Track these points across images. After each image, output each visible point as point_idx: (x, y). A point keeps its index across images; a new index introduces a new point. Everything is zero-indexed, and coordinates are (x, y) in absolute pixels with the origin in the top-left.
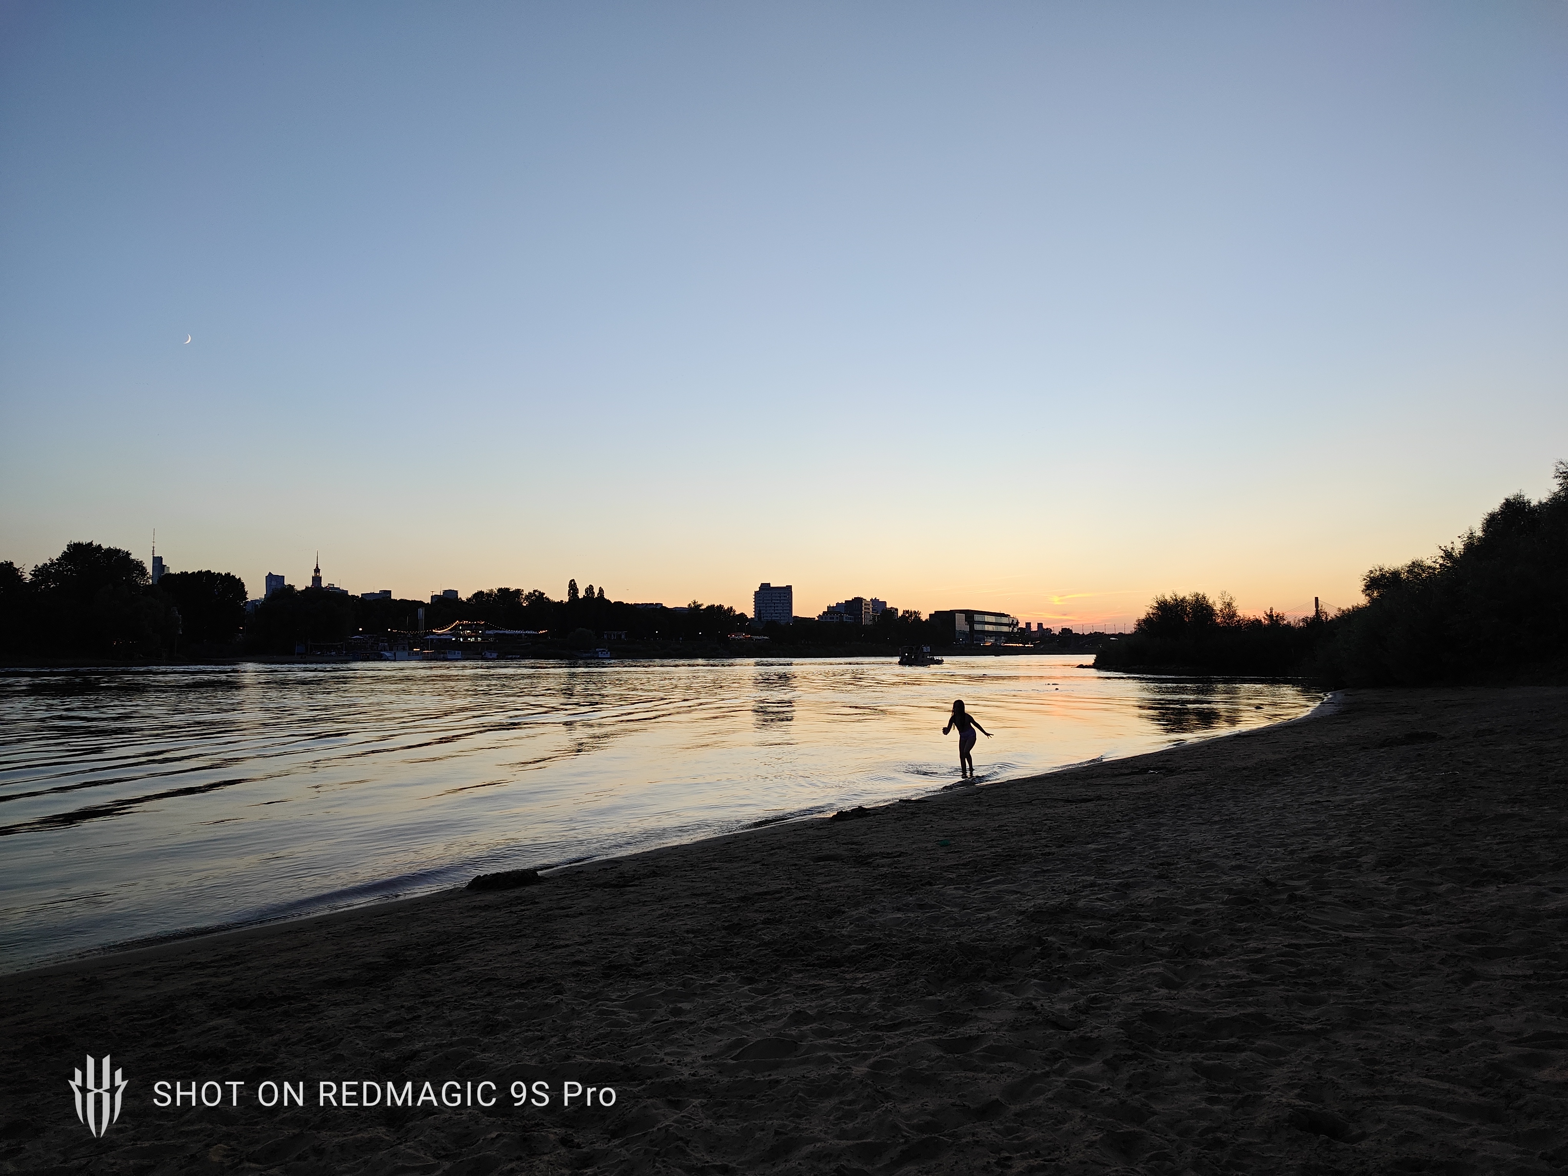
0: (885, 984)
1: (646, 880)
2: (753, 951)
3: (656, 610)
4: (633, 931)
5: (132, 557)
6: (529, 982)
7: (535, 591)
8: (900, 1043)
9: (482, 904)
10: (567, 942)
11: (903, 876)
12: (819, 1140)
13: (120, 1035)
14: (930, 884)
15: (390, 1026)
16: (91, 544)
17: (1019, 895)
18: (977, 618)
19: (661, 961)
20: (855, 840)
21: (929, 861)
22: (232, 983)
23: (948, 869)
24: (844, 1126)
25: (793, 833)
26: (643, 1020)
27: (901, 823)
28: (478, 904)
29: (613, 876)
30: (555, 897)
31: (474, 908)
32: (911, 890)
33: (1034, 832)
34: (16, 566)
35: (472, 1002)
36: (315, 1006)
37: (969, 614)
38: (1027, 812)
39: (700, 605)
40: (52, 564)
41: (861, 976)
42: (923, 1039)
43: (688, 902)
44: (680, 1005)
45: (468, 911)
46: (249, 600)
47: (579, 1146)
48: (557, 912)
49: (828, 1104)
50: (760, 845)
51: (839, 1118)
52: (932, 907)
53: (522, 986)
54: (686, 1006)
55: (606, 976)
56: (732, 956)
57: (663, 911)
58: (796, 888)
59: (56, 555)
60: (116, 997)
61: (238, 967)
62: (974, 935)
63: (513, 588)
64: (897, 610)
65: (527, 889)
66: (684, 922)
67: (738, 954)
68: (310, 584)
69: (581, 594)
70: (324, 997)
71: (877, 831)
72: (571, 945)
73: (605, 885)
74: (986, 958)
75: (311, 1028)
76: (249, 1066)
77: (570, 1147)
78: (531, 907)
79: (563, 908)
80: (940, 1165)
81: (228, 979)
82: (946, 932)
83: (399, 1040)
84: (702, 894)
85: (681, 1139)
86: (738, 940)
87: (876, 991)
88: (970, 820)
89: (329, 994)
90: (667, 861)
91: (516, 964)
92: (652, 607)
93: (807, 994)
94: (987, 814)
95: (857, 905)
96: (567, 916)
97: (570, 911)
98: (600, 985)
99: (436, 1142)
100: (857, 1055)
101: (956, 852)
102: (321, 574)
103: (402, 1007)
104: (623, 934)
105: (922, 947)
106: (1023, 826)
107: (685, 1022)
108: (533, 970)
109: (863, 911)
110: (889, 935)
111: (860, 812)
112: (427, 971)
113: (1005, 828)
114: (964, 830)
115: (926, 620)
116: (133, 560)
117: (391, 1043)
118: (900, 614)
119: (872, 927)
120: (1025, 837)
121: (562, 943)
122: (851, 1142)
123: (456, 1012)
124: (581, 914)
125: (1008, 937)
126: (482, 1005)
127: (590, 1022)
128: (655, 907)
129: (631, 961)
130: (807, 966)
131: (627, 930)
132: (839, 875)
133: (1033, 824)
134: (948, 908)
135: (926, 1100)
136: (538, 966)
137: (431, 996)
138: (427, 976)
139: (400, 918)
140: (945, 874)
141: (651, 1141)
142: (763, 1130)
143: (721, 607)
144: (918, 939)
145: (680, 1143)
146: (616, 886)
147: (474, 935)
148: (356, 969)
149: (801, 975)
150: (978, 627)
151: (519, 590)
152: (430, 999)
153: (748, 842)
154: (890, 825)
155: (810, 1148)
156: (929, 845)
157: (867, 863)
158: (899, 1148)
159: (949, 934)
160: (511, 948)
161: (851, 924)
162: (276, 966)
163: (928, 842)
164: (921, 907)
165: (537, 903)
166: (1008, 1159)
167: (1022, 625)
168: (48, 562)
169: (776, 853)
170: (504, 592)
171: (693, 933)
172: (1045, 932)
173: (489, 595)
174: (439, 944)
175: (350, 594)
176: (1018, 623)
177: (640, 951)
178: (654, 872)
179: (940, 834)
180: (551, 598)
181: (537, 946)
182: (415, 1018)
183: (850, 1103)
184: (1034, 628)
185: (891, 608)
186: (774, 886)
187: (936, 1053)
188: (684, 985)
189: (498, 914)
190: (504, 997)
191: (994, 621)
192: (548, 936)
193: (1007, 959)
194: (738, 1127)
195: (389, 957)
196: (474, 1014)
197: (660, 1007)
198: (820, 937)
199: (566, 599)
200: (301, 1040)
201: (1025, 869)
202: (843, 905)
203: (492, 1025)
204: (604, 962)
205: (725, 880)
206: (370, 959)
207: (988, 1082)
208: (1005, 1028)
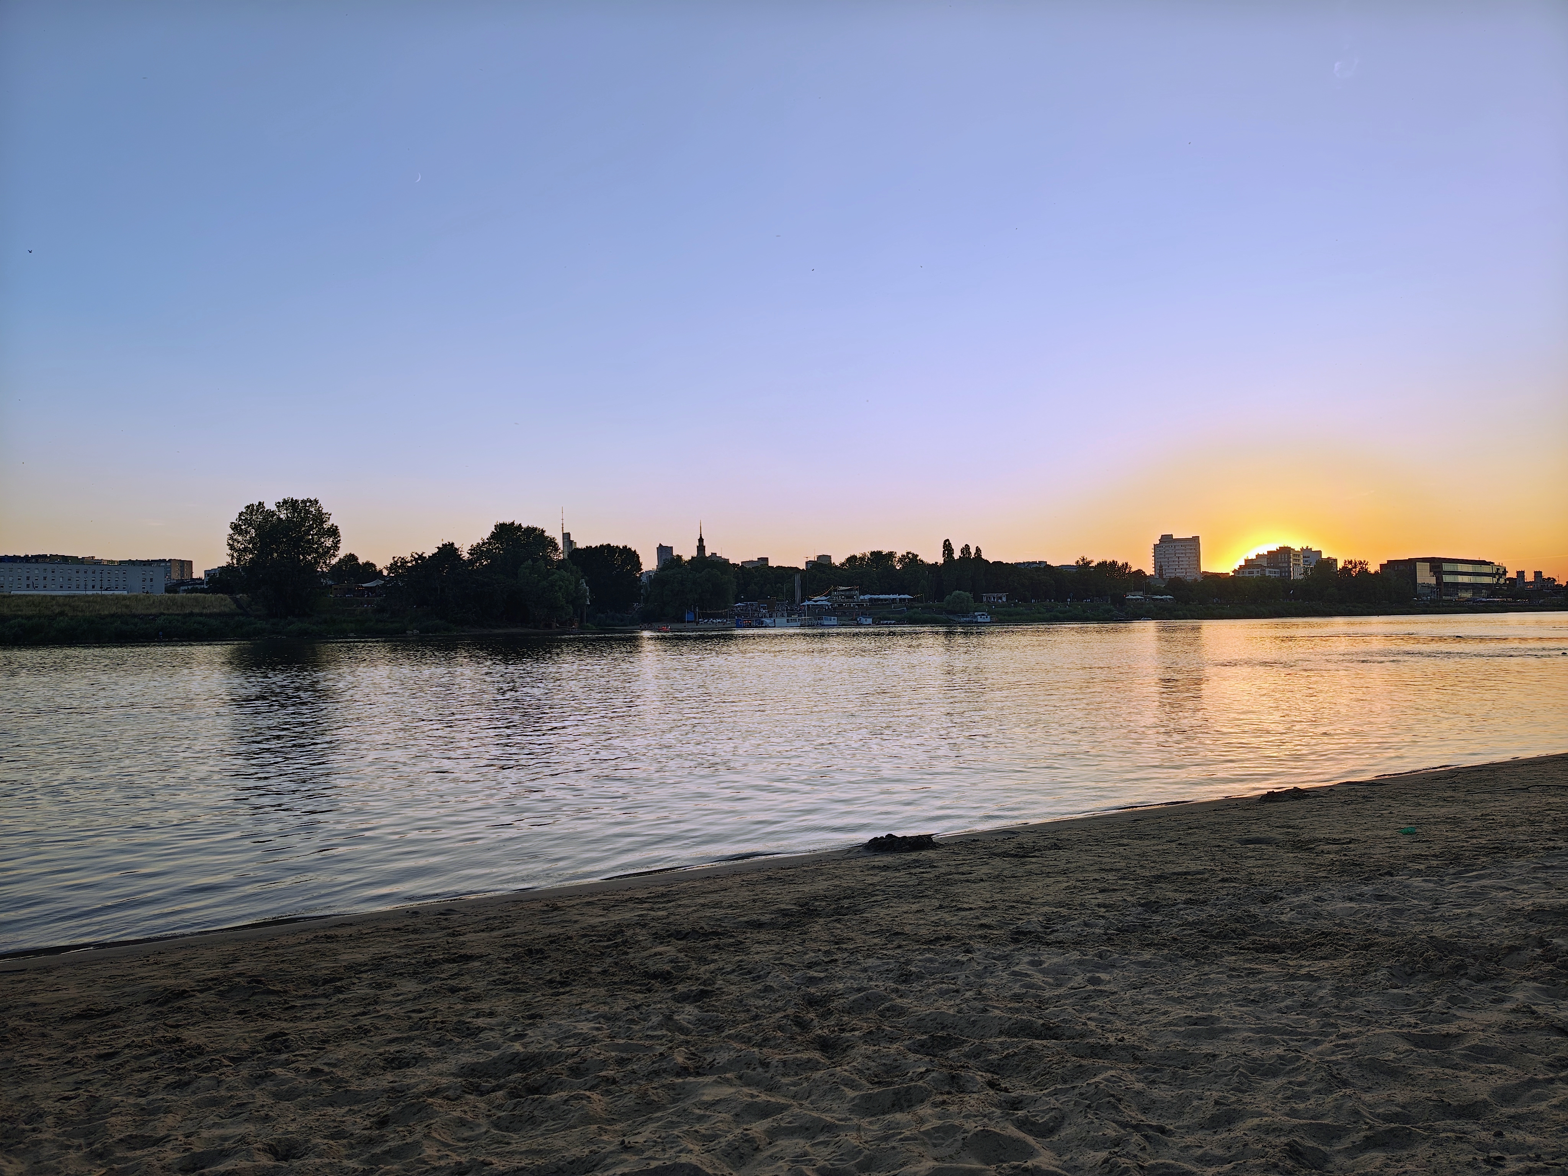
0: (1338, 973)
1: (1047, 852)
2: (1175, 930)
3: (1041, 569)
4: (1039, 900)
5: (546, 534)
6: (937, 939)
7: (908, 553)
8: (1359, 1032)
9: (881, 864)
10: (971, 906)
11: (1356, 865)
12: (1266, 1115)
13: (583, 952)
14: (1392, 875)
15: (810, 966)
16: (513, 523)
17: (1511, 892)
18: (1446, 567)
19: (1073, 932)
20: (1292, 823)
21: (1389, 850)
22: (668, 917)
23: (1416, 858)
24: (1294, 1105)
25: (1213, 813)
26: (1060, 985)
27: (1350, 807)
28: (876, 864)
29: (1011, 846)
30: (953, 863)
31: (874, 867)
32: (1366, 879)
33: (1532, 823)
34: (456, 546)
35: (885, 952)
36: (741, 943)
37: (1436, 564)
38: (1522, 800)
39: (1090, 562)
40: (484, 544)
41: (1307, 963)
42: (1388, 1031)
43: (1097, 876)
44: (1097, 975)
45: (868, 870)
46: (644, 571)
47: (1006, 1090)
48: (956, 877)
49: (1274, 1083)
50: (1174, 824)
51: (1289, 1098)
52: (1394, 899)
53: (931, 942)
54: (1103, 976)
55: (1016, 941)
56: (1152, 933)
57: (1069, 884)
58: (1222, 870)
59: (486, 535)
60: (576, 922)
61: (670, 904)
62: (1450, 931)
63: (885, 551)
64: (1336, 560)
65: (923, 853)
66: (1094, 896)
67: (1158, 932)
68: (695, 554)
69: (957, 555)
70: (748, 935)
71: (1320, 815)
72: (975, 909)
73: (1005, 854)
74: (1468, 957)
75: (741, 961)
76: (694, 988)
77: (998, 1090)
78: (929, 870)
79: (963, 874)
80: (1413, 1156)
81: (664, 913)
82: (1413, 926)
83: (821, 979)
84: (1111, 870)
85: (1113, 1096)
86: (1157, 918)
87: (1327, 979)
88: (1443, 806)
89: (752, 933)
90: (1069, 835)
91: (922, 922)
92: (1035, 566)
93: (1242, 977)
94: (1465, 801)
95: (1298, 891)
96: (968, 881)
97: (971, 877)
98: (1009, 948)
99: (868, 1069)
100: (1305, 1040)
101: (1424, 842)
102: (705, 544)
103: (819, 950)
104: (1028, 903)
105: (1382, 939)
106: (1516, 816)
107: (1106, 991)
108: (939, 928)
109: (1304, 898)
110: (1339, 925)
111: (1297, 794)
112: (838, 921)
113: (1491, 817)
114: (1434, 817)
115: (1376, 572)
116: (547, 537)
117: (812, 981)
118: (1340, 565)
119: (1317, 916)
120: (1520, 828)
121: (965, 906)
122: (1302, 1122)
123: (870, 960)
124: (982, 880)
125: (1497, 935)
126: (893, 956)
127: (1004, 981)
128: (1061, 879)
129: (1040, 929)
130: (1240, 949)
131: (1032, 898)
132: (1274, 860)
133: (1531, 814)
134: (1416, 902)
135: (1394, 1091)
136: (944, 926)
137: (844, 943)
138: (839, 926)
139: (805, 871)
140: (1410, 865)
141: (1081, 1094)
142: (1201, 1099)
143: (1114, 563)
144: (1376, 931)
145: (1112, 1099)
146: (1016, 856)
147: (877, 893)
148: (772, 913)
149: (1234, 958)
150: (1447, 579)
151: (892, 552)
152: (844, 946)
153: (1159, 820)
154: (1335, 809)
155: (1256, 1121)
156: (1388, 833)
157: (1307, 849)
158: (1363, 1134)
159: (1417, 929)
160: (915, 907)
161: (1292, 910)
162: (703, 905)
163: (1387, 829)
164: (1379, 898)
165: (935, 867)
166: (1501, 1158)
167: (1512, 574)
168: (481, 542)
169: (1195, 833)
170: (877, 555)
171: (1105, 907)
172: (1548, 934)
173: (862, 559)
174: (845, 898)
175: (731, 562)
176: (1505, 572)
177: (1049, 920)
178: (1055, 844)
179: (1402, 821)
180: (925, 560)
181: (941, 907)
182: (832, 961)
183: (1300, 1084)
184: (1529, 577)
185: (1329, 558)
186: (1193, 867)
187: (1403, 1046)
188: (1101, 957)
189: (897, 874)
190: (914, 951)
191: (1471, 570)
192: (950, 899)
193: (1495, 959)
194: (1173, 1094)
195: (801, 906)
196: (888, 964)
197: (1075, 974)
198: (1255, 922)
199: (941, 561)
200: (733, 971)
201: (1519, 864)
202: (1281, 891)
203: (906, 975)
204: (1011, 927)
205: (1137, 857)
206: (783, 906)
207: (1473, 1081)
208: (1495, 1029)
